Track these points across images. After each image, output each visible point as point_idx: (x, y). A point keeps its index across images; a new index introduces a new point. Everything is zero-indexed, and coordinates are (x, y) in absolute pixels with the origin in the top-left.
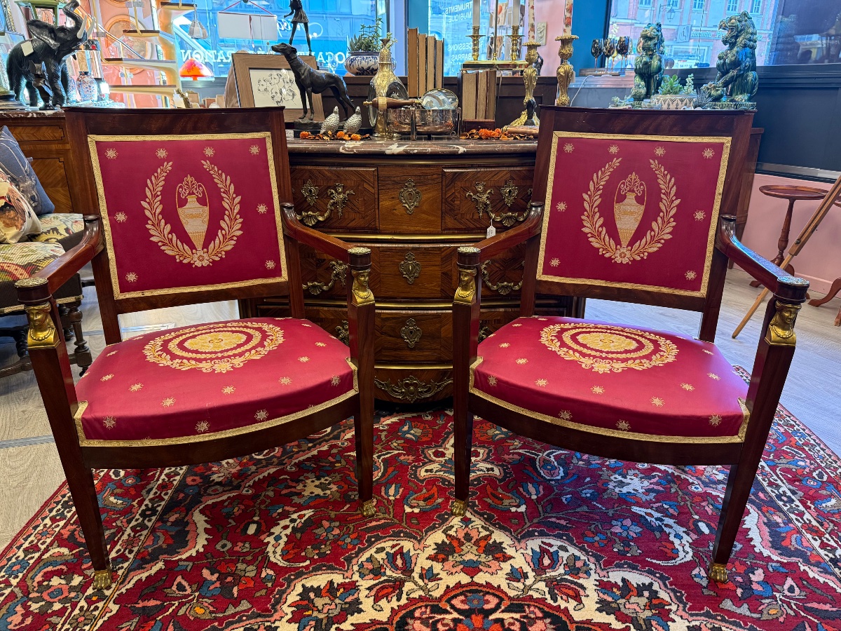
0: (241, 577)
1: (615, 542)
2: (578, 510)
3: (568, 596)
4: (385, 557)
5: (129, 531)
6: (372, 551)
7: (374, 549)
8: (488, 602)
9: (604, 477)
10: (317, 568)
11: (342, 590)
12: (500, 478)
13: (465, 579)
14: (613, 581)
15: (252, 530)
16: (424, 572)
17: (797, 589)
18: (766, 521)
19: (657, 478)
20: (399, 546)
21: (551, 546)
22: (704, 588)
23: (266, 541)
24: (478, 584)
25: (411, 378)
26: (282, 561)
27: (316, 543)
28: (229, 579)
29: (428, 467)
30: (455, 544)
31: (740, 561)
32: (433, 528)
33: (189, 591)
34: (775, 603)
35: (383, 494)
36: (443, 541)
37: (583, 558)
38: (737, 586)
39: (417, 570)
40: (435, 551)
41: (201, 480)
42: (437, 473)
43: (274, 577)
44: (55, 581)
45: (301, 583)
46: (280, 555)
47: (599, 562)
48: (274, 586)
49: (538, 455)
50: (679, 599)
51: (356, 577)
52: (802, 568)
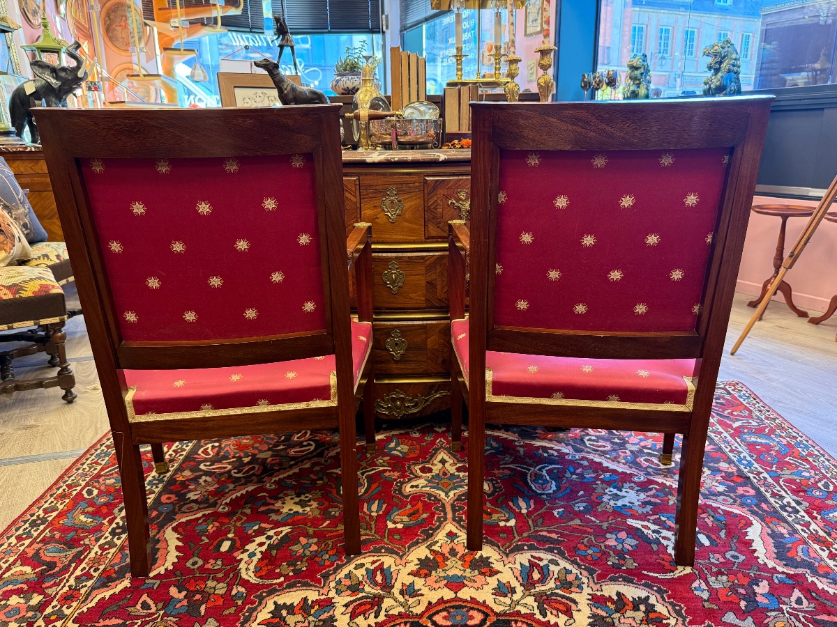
0: (210, 594)
1: (609, 555)
2: (570, 523)
3: (558, 610)
4: (365, 573)
5: (96, 549)
6: (351, 567)
7: (353, 566)
8: (472, 618)
9: (599, 490)
10: (291, 585)
11: (317, 607)
12: (489, 492)
13: (448, 594)
14: (607, 595)
15: (225, 546)
16: (404, 588)
17: (805, 601)
18: (770, 532)
19: (654, 491)
20: (380, 562)
21: (541, 559)
22: (705, 601)
23: (238, 558)
24: (461, 600)
25: (398, 393)
26: (254, 578)
27: (292, 560)
28: (198, 597)
29: (414, 483)
30: (440, 559)
31: (743, 573)
32: (417, 543)
33: (154, 609)
34: (782, 615)
35: (365, 510)
36: (426, 557)
37: (574, 571)
38: (740, 599)
39: (398, 586)
40: (418, 567)
41: (177, 498)
42: (424, 489)
43: (244, 595)
44: (14, 600)
45: (273, 601)
46: (253, 572)
47: (592, 575)
48: (244, 604)
49: (529, 470)
50: (678, 613)
51: (332, 594)
52: (810, 579)
